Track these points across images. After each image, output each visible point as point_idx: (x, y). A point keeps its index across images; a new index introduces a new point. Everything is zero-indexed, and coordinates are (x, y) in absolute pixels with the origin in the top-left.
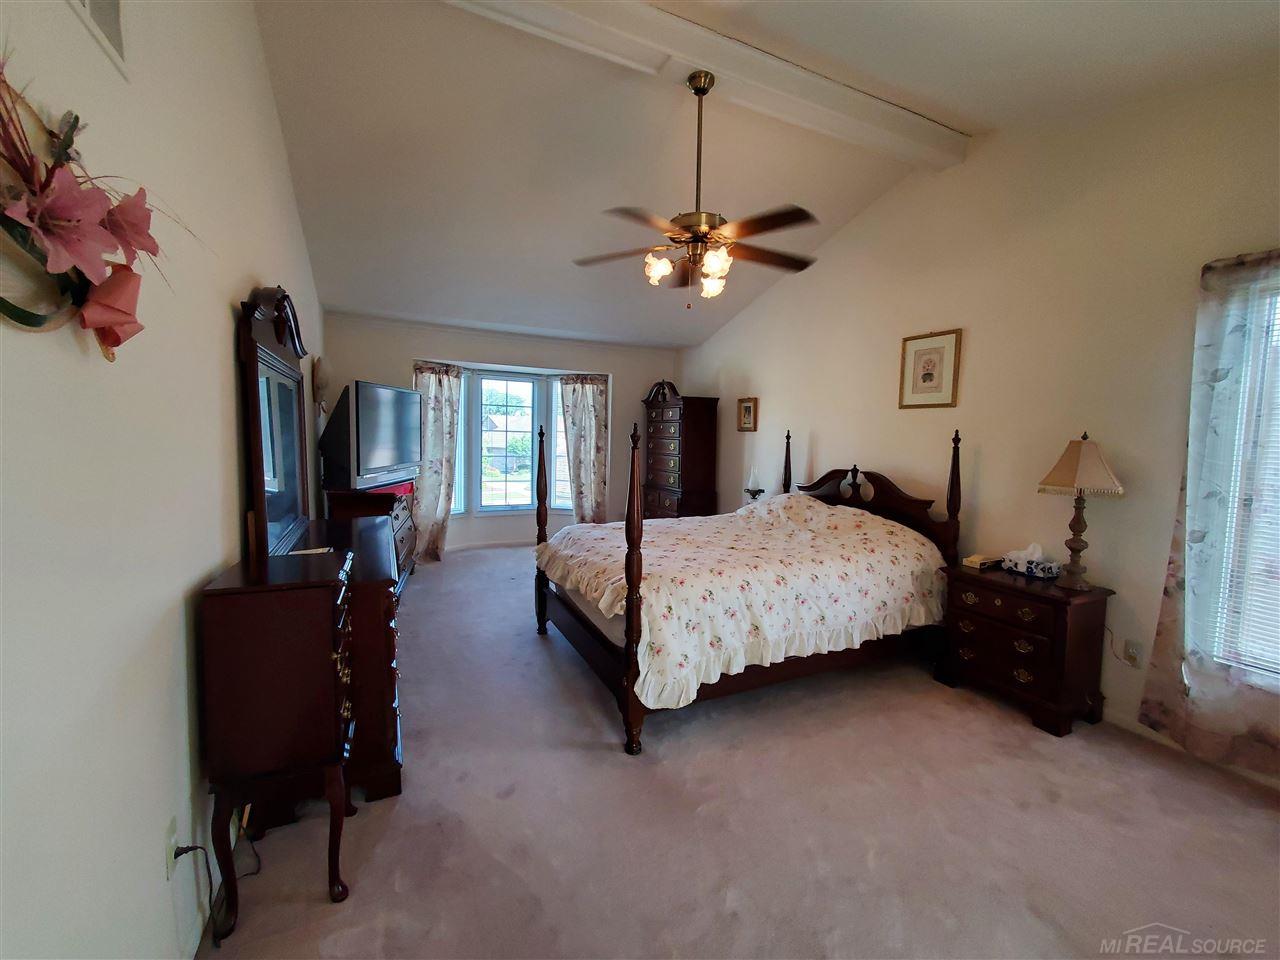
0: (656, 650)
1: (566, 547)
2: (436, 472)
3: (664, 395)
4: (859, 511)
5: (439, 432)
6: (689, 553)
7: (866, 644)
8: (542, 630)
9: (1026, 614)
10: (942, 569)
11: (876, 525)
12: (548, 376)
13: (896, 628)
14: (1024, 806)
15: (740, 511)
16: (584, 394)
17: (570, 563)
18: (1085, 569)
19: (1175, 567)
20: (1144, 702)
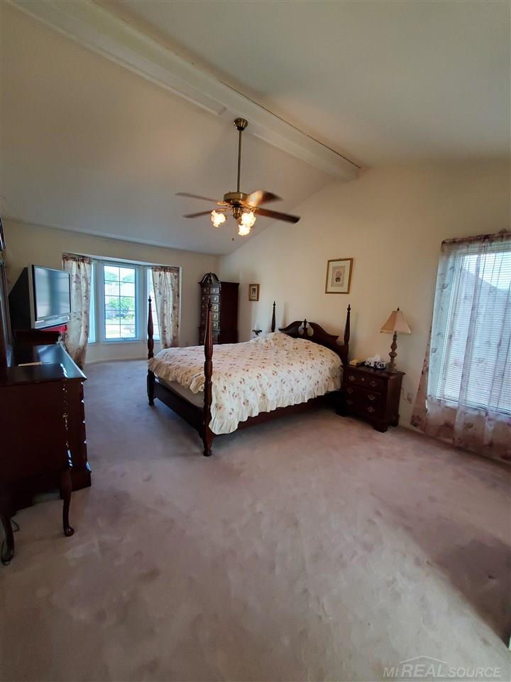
0: (219, 407)
1: (166, 360)
2: (78, 319)
3: (211, 280)
4: (307, 341)
5: (79, 296)
6: (231, 361)
7: (309, 400)
8: (151, 403)
9: (373, 384)
10: (341, 366)
11: (315, 347)
12: (145, 266)
13: (322, 393)
14: (370, 459)
15: (252, 341)
16: (166, 278)
17: (170, 367)
18: (395, 365)
19: (426, 361)
20: (413, 416)
